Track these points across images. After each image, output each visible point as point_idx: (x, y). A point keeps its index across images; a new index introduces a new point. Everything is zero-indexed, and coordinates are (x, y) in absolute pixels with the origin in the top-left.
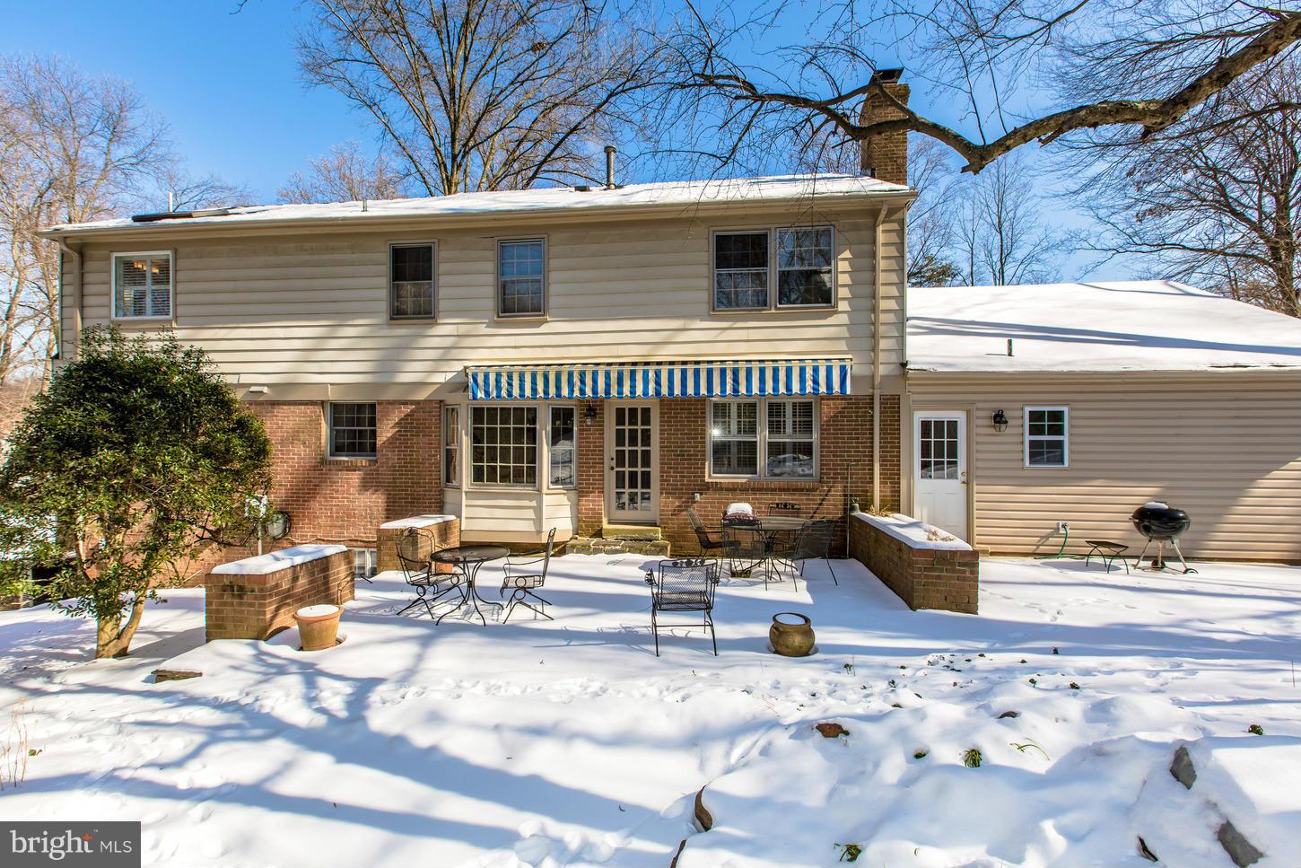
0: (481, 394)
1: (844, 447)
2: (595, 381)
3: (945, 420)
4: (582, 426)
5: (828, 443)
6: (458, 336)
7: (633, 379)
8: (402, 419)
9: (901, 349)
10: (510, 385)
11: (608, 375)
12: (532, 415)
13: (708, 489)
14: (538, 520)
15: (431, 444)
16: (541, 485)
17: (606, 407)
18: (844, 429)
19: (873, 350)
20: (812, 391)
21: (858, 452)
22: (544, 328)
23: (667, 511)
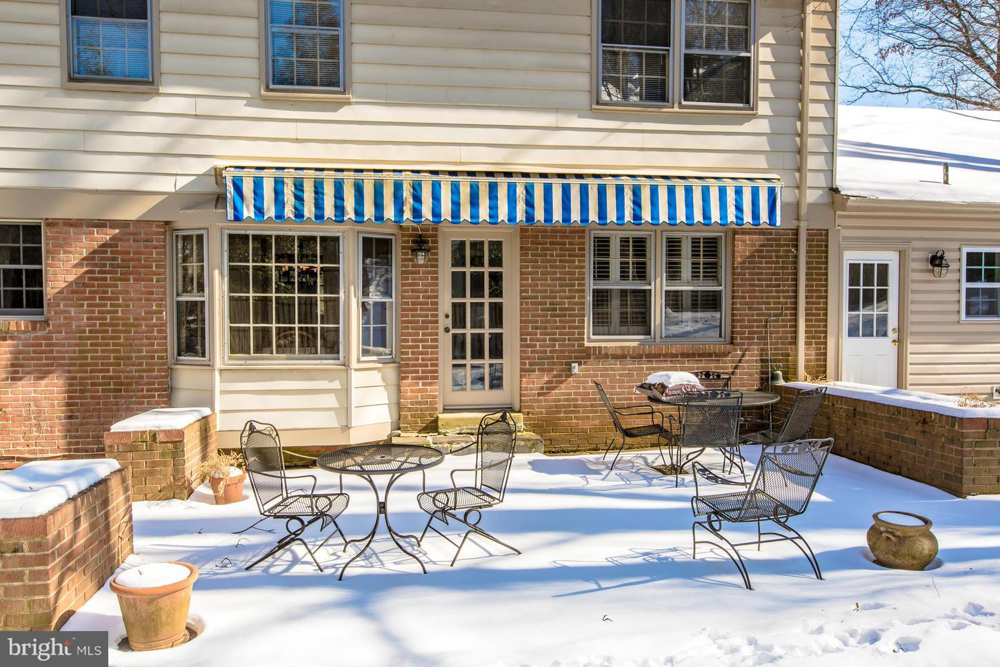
0: (248, 212)
1: (762, 298)
2: (436, 198)
3: (876, 263)
4: (406, 266)
5: (743, 292)
6: (196, 116)
7: (493, 196)
8: (94, 252)
9: (831, 172)
10: (299, 199)
11: (455, 189)
12: (331, 246)
13: (588, 357)
14: (345, 410)
15: (152, 293)
16: (348, 357)
17: (440, 239)
18: (761, 274)
19: (799, 170)
20: (734, 220)
21: (779, 303)
22: (344, 113)
23: (531, 389)
